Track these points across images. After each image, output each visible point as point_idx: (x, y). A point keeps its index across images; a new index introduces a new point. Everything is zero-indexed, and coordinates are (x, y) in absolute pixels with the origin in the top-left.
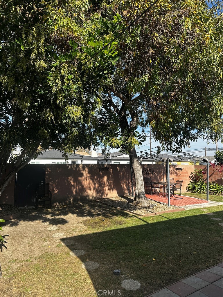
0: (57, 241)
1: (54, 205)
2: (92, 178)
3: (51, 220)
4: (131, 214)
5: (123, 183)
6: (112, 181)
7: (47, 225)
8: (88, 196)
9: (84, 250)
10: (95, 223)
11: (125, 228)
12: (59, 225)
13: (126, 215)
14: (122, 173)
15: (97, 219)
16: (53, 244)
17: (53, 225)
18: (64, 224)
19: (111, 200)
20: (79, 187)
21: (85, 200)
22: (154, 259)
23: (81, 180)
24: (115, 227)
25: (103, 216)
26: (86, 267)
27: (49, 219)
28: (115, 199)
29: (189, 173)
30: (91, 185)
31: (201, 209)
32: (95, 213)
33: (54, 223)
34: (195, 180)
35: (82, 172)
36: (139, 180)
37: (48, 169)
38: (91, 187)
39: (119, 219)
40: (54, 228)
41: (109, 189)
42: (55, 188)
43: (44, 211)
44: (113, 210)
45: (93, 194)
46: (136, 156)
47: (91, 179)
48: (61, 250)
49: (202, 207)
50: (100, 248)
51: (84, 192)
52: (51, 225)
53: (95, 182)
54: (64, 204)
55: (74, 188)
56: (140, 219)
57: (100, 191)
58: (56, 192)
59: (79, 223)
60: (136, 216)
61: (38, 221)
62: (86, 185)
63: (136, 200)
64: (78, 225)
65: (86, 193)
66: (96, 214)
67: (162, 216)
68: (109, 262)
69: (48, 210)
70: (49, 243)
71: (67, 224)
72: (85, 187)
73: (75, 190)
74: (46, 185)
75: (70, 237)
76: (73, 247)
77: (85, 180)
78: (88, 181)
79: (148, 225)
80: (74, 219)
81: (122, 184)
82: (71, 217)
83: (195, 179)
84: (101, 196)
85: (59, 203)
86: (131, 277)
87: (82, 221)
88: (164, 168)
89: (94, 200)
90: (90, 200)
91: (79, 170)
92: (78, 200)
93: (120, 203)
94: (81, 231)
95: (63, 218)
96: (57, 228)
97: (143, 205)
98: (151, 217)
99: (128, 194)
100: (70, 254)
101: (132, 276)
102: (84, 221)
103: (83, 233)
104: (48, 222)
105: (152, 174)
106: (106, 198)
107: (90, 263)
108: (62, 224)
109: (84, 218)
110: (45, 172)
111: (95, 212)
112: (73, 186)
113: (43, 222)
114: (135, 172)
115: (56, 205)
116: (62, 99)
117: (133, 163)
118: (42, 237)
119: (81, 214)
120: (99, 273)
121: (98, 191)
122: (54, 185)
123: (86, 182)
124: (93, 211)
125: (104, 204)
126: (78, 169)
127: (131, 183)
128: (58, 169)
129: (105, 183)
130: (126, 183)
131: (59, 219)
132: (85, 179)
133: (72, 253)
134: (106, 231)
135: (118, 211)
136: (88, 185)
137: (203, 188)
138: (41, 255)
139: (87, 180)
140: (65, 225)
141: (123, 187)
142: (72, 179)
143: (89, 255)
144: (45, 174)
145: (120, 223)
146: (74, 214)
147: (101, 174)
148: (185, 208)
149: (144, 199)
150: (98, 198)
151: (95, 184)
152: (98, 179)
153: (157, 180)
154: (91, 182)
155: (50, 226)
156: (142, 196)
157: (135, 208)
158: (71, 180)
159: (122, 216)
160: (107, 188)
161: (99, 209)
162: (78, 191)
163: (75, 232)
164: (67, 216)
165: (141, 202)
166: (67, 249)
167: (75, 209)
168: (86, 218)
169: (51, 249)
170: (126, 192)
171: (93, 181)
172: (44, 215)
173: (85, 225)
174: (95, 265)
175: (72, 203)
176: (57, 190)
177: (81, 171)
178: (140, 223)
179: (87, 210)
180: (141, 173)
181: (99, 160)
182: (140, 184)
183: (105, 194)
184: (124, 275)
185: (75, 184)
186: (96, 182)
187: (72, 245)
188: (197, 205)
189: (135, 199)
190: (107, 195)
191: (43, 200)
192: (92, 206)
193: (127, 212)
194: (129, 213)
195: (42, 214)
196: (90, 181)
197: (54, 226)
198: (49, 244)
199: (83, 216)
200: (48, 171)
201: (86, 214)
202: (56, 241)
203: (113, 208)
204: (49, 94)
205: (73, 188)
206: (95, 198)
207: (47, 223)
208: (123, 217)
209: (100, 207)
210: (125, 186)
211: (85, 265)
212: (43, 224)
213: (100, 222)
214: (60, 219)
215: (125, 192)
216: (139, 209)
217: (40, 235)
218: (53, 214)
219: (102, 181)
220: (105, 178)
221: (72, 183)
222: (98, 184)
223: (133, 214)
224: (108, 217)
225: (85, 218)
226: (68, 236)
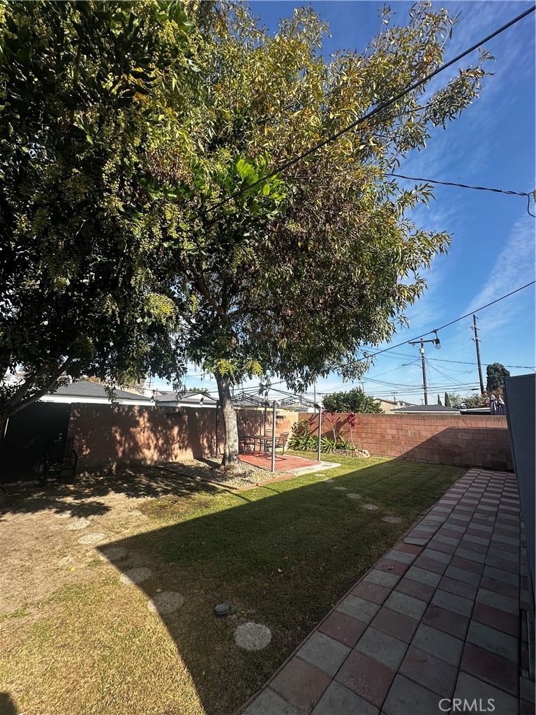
0: (90, 553)
1: (80, 476)
2: (154, 429)
3: (74, 506)
4: (219, 487)
5: (203, 438)
6: (186, 435)
7: (68, 519)
8: (144, 459)
9: (149, 567)
10: (162, 507)
11: (216, 513)
12: (91, 517)
13: (212, 490)
14: (202, 423)
15: (164, 499)
16: (80, 562)
17: (80, 517)
18: (102, 515)
19: (182, 465)
20: (129, 445)
21: (139, 466)
22: (280, 570)
23: (134, 432)
24: (199, 514)
25: (175, 494)
26: (158, 609)
27: (70, 504)
28: (189, 464)
29: (292, 423)
30: (150, 441)
31: (314, 473)
32: (159, 489)
33: (81, 514)
34: (298, 433)
35: (137, 419)
36: (232, 433)
37: (76, 411)
38: (151, 444)
39: (203, 497)
40: (82, 523)
41: (180, 448)
42: (85, 446)
43: (59, 489)
44: (189, 482)
45: (153, 456)
46: (229, 397)
47: (152, 430)
48: (100, 575)
49: (315, 471)
50: (180, 558)
51: (138, 453)
52: (76, 518)
53: (158, 436)
54: (99, 474)
55: (121, 445)
56: (236, 495)
57: (165, 450)
58: (86, 452)
59: (132, 509)
60: (229, 491)
61: (46, 511)
62: (143, 442)
63: (224, 465)
64: (131, 513)
65: (140, 454)
66: (162, 491)
67: (268, 488)
68: (202, 587)
69: (66, 487)
70: (71, 560)
71: (109, 513)
72: (140, 444)
73: (121, 449)
74: (68, 441)
75: (117, 542)
76: (125, 564)
77: (142, 433)
78: (146, 434)
79: (251, 505)
80: (122, 502)
81: (201, 440)
82: (114, 499)
83: (299, 430)
84: (167, 459)
85: (90, 472)
86: (249, 618)
87: (136, 506)
88: (261, 416)
89: (153, 467)
90: (147, 465)
91: (133, 416)
92: (126, 466)
93: (198, 470)
94: (138, 526)
95: (99, 501)
96: (89, 523)
97: (235, 472)
98: (252, 490)
99: (209, 455)
100: (121, 580)
101: (251, 614)
102: (141, 504)
103: (143, 530)
104: (70, 512)
105: (246, 424)
106: (174, 463)
107: (165, 597)
108: (99, 514)
109: (140, 499)
110: (69, 417)
111: (159, 487)
112: (120, 442)
113: (57, 512)
114: (226, 420)
115: (84, 476)
116: (141, 279)
117: (225, 406)
118: (54, 548)
119: (133, 492)
120: (187, 617)
121: (161, 451)
122: (84, 441)
123: (143, 436)
124: (155, 485)
125: (172, 472)
126: (130, 414)
127: (215, 438)
128: (94, 412)
129: (174, 437)
130: (208, 437)
131: (91, 503)
132: (141, 430)
133: (124, 578)
134: (184, 522)
135: (198, 483)
136: (146, 442)
137: (310, 443)
138: (53, 593)
139: (145, 432)
140: (104, 516)
141: (203, 443)
142: (119, 431)
143: (160, 578)
144: (68, 421)
145: (206, 505)
146: (120, 493)
147: (170, 422)
148: (295, 474)
149: (236, 462)
150: (161, 463)
151: (158, 440)
152: (164, 431)
153: (252, 433)
154: (152, 435)
155: (72, 520)
156: (235, 457)
157: (224, 477)
158: (116, 432)
159: (207, 491)
160: (177, 446)
161: (166, 482)
162: (127, 451)
163: (127, 529)
164: (107, 497)
165: (232, 467)
166: (112, 569)
167: (120, 482)
168: (144, 499)
169: (77, 573)
170: (207, 451)
171: (155, 435)
172: (59, 498)
173: (144, 513)
174: (175, 600)
175: (113, 472)
176: (89, 450)
177: (136, 417)
178: (237, 502)
179: (143, 484)
180: (235, 422)
181: (157, 402)
182: (233, 439)
183: (173, 456)
184: (235, 613)
185: (124, 439)
186: (160, 436)
187: (122, 559)
188: (308, 467)
189: (223, 463)
190: (176, 457)
191: (59, 468)
192: (152, 477)
193: (213, 484)
194: (216, 486)
195: (54, 495)
196: (149, 435)
197: (82, 518)
198: (71, 563)
199: (138, 496)
200: (74, 416)
201: (142, 491)
202: (87, 554)
203: (189, 479)
204: (117, 266)
205: (118, 445)
206: (156, 462)
207: (67, 514)
208: (208, 494)
209: (164, 476)
210: (205, 442)
211: (155, 604)
212: (58, 516)
213: (171, 506)
214: (94, 504)
215: (204, 452)
216: (231, 478)
217: (50, 541)
218: (78, 495)
219: (170, 434)
220: (176, 430)
221: (118, 438)
222: (162, 439)
223: (223, 488)
224: (183, 495)
225: (142, 500)
226: (113, 540)
